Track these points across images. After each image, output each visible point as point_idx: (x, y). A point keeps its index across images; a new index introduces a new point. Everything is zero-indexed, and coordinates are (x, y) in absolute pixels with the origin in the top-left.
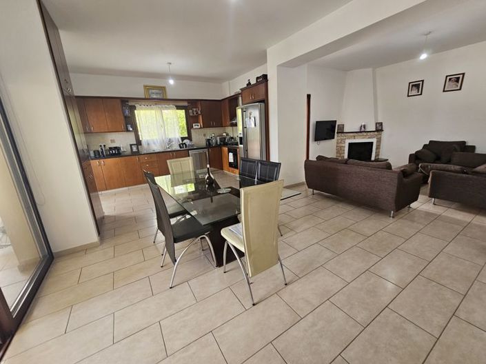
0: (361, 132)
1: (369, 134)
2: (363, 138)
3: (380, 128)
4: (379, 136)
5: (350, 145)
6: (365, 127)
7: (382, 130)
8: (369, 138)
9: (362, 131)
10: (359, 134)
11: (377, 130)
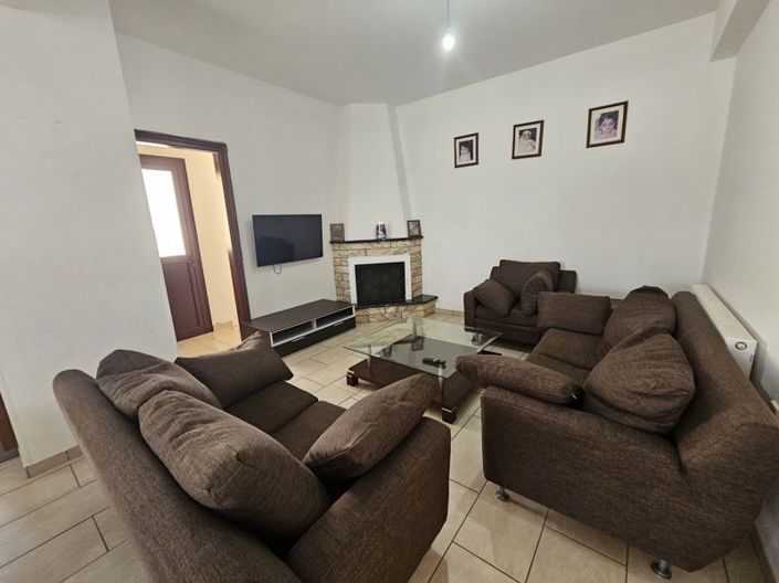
0: (377, 241)
1: (394, 244)
2: (384, 254)
3: (416, 232)
4: (416, 249)
5: (359, 269)
6: (384, 231)
7: (420, 237)
8: (395, 254)
9: (382, 238)
10: (375, 245)
11: (411, 238)
